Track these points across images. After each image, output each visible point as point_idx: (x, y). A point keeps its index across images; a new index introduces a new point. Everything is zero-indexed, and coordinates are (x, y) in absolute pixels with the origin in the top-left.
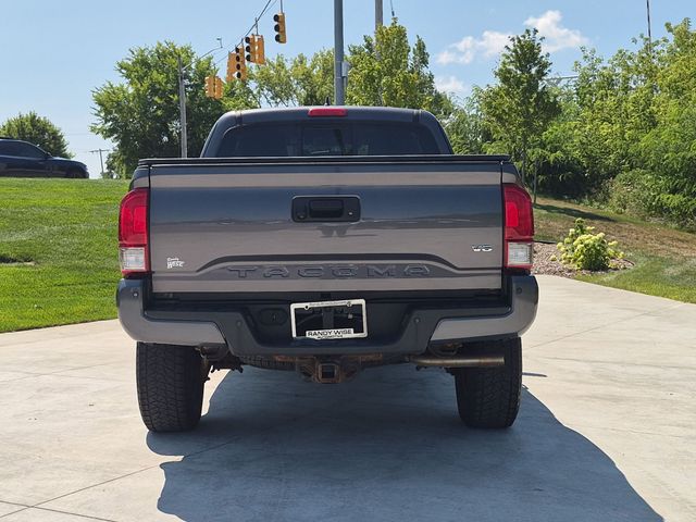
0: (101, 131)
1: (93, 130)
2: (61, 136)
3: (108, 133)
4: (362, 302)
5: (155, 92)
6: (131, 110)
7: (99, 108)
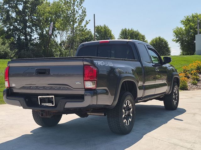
0: (175, 41)
1: (173, 40)
2: (167, 43)
3: (177, 41)
4: (53, 96)
5: (191, 28)
6: (183, 34)
7: (175, 34)
